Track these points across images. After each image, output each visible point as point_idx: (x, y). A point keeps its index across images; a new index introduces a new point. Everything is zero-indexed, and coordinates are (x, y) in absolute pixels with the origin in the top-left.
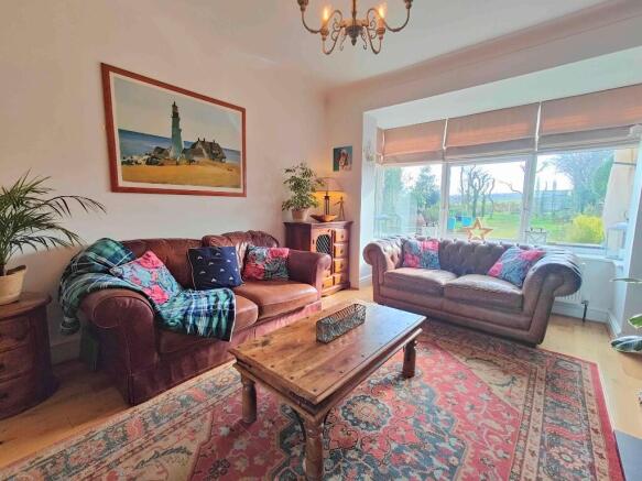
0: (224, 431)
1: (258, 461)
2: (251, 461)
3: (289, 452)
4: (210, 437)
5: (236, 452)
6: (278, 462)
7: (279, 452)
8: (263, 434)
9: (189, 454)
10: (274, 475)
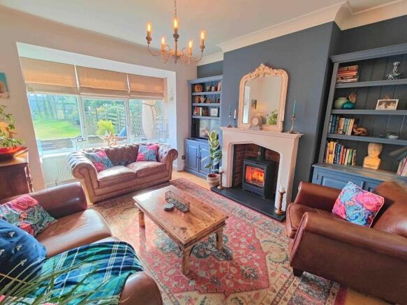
0: (192, 283)
1: (212, 265)
2: (212, 268)
3: (209, 255)
4: (195, 290)
5: (207, 275)
6: (213, 259)
7: (208, 258)
8: (197, 265)
9: (205, 298)
10: (219, 260)
